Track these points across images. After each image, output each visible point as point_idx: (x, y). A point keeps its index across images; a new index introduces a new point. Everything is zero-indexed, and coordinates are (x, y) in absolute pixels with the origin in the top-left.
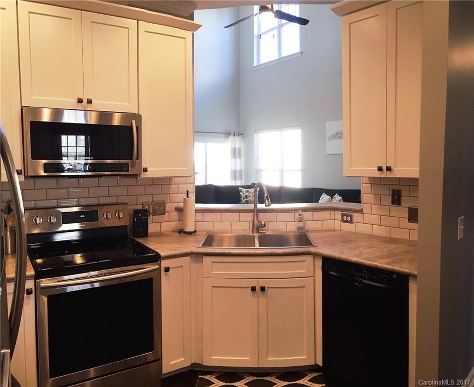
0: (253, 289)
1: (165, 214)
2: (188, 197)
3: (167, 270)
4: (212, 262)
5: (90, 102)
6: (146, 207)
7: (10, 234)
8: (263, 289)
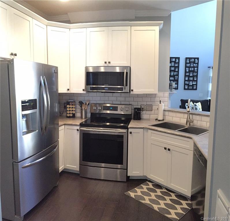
0: (165, 149)
1: (152, 111)
2: (160, 103)
3: (131, 133)
4: (152, 133)
5: (109, 63)
6: (143, 107)
7: (84, 112)
8: (169, 150)
